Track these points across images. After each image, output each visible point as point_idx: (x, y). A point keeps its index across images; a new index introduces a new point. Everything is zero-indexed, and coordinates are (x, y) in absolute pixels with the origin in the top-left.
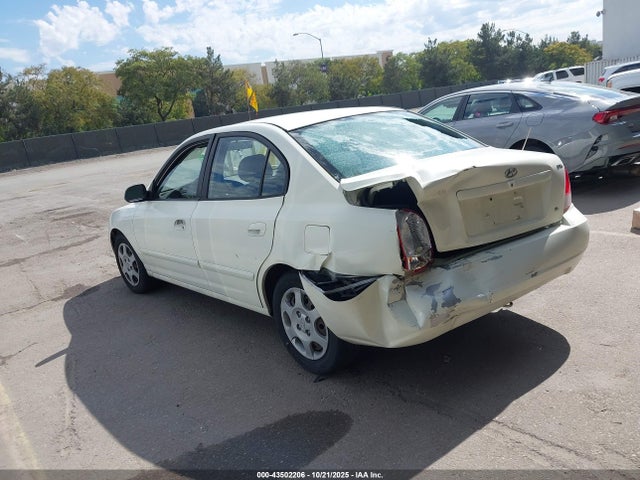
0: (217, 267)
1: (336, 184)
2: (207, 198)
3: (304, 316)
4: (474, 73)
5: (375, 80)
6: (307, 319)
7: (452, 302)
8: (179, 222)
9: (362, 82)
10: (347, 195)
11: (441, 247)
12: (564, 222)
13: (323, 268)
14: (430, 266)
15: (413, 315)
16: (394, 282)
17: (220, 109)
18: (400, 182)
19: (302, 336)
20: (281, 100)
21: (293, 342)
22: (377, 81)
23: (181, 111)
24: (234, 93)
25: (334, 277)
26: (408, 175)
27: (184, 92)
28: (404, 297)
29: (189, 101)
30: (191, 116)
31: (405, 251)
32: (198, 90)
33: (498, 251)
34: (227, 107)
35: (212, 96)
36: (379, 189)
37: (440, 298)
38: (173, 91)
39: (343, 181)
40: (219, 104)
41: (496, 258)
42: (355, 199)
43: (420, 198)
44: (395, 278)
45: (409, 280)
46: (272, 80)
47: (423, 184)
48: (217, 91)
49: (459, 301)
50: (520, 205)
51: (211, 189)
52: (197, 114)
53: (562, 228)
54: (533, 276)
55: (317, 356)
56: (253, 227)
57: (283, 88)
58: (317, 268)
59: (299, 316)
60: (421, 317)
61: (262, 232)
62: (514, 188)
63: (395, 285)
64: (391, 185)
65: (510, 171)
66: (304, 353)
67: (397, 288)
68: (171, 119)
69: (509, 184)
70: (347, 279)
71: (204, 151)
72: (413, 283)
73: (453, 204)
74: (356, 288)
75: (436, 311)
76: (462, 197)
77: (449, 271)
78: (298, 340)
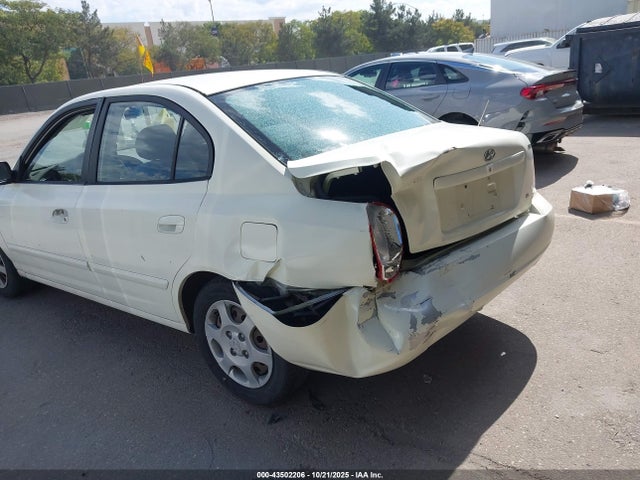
0: (113, 271)
1: (281, 169)
2: (97, 182)
3: (235, 335)
4: (368, 44)
5: (269, 47)
6: (241, 338)
7: (432, 316)
8: (59, 212)
9: (255, 48)
10: (298, 183)
11: (414, 248)
12: (533, 210)
13: (267, 279)
14: (402, 271)
15: (389, 337)
16: (364, 296)
17: (100, 71)
18: (371, 168)
19: (238, 361)
20: (170, 63)
21: (231, 375)
22: (270, 48)
23: (53, 73)
24: (116, 54)
25: (283, 291)
26: (381, 160)
27: (56, 50)
28: (376, 314)
29: (63, 61)
30: (66, 77)
31: (379, 258)
32: (74, 49)
33: (474, 248)
34: (108, 69)
35: (90, 55)
36: (337, 175)
37: (418, 311)
38: (44, 48)
39: (291, 164)
40: (99, 65)
41: (473, 258)
42: (307, 188)
43: (396, 188)
44: (366, 290)
45: (380, 291)
46: (158, 41)
47: (401, 170)
48: (96, 51)
49: (440, 314)
50: (493, 191)
51: (101, 168)
52: (73, 75)
53: (532, 219)
54: (511, 276)
55: (263, 382)
56: (165, 221)
57: (171, 50)
58: (260, 278)
59: (230, 337)
60: (398, 337)
61: (179, 228)
62: (492, 173)
63: (365, 300)
64: (356, 172)
65: (489, 153)
66: (247, 384)
67: (367, 304)
68: (41, 81)
69: (487, 168)
70: (302, 293)
71: (90, 119)
72: (384, 295)
73: (429, 194)
74: (315, 305)
75: (415, 329)
76: (439, 186)
77: (424, 277)
78: (236, 369)
